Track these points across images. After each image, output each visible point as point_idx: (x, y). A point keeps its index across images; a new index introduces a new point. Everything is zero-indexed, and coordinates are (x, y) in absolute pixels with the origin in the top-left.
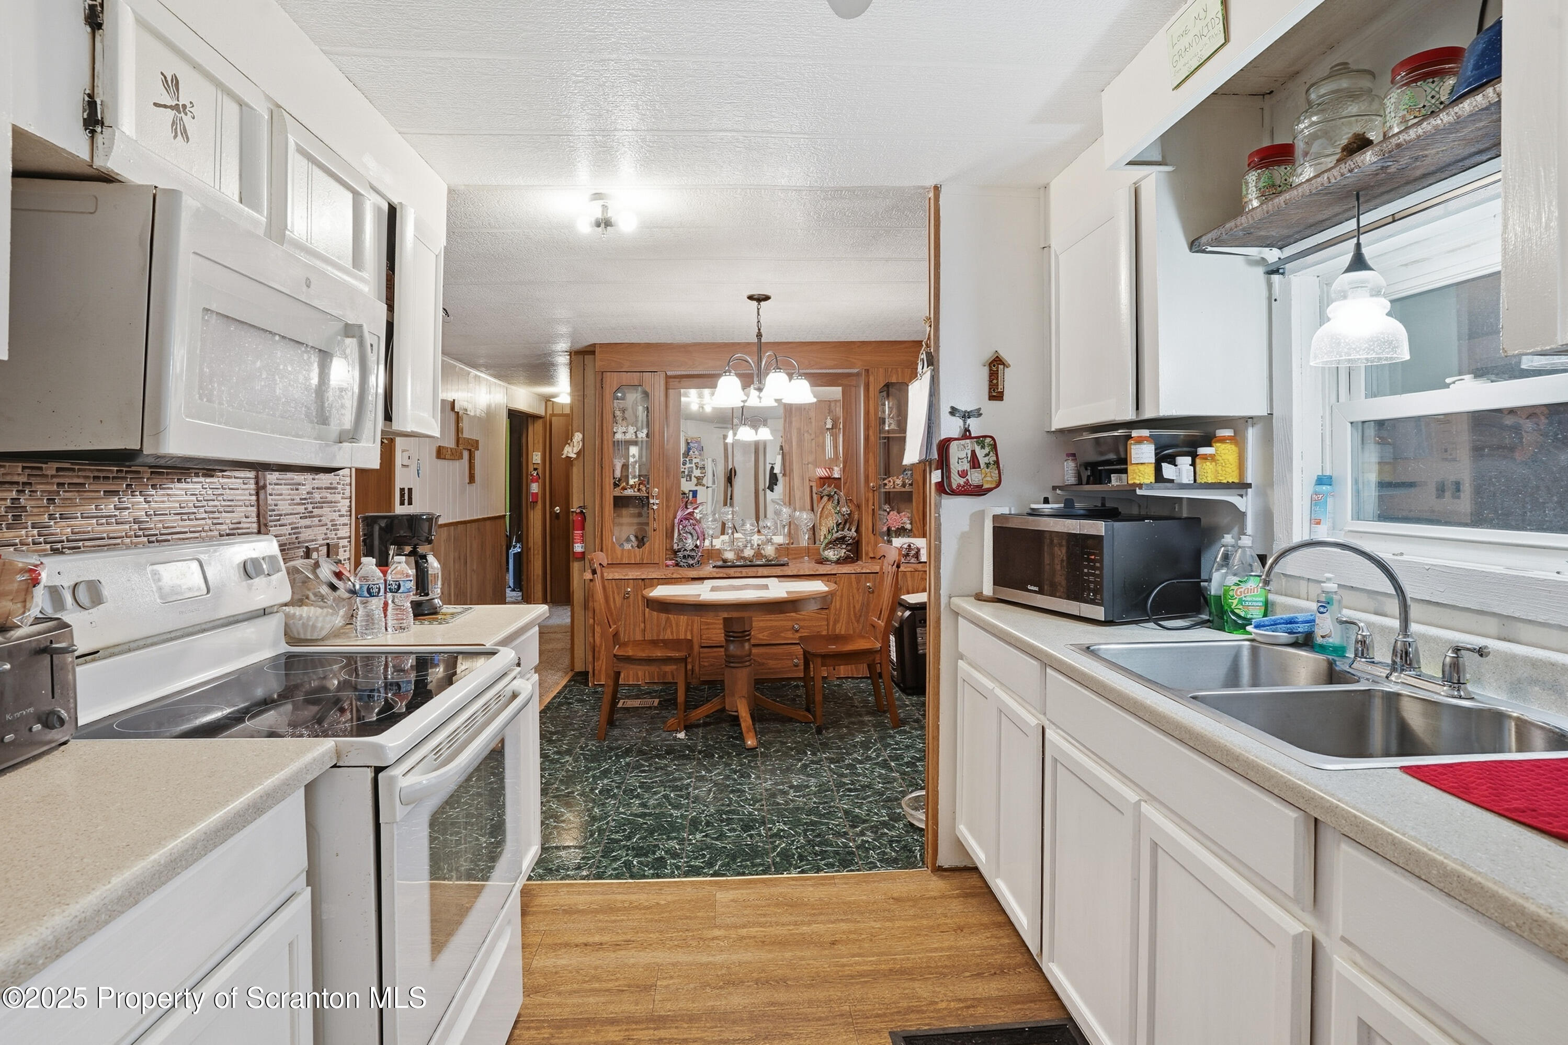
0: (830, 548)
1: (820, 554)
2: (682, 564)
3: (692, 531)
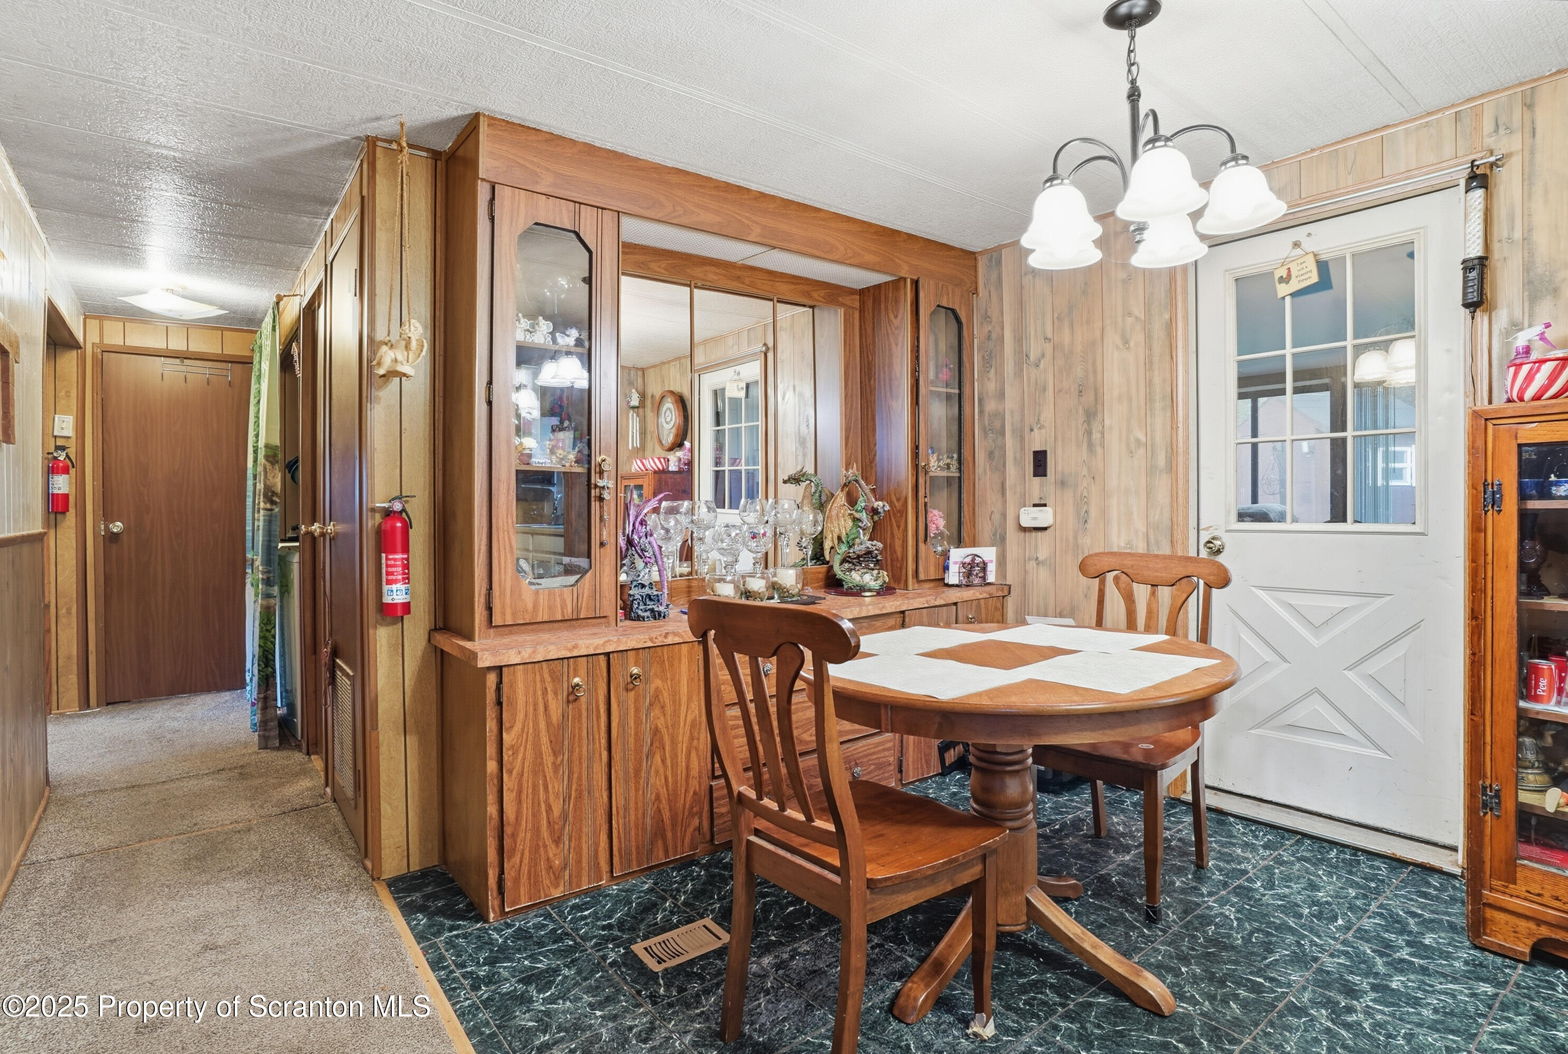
2: (639, 613)
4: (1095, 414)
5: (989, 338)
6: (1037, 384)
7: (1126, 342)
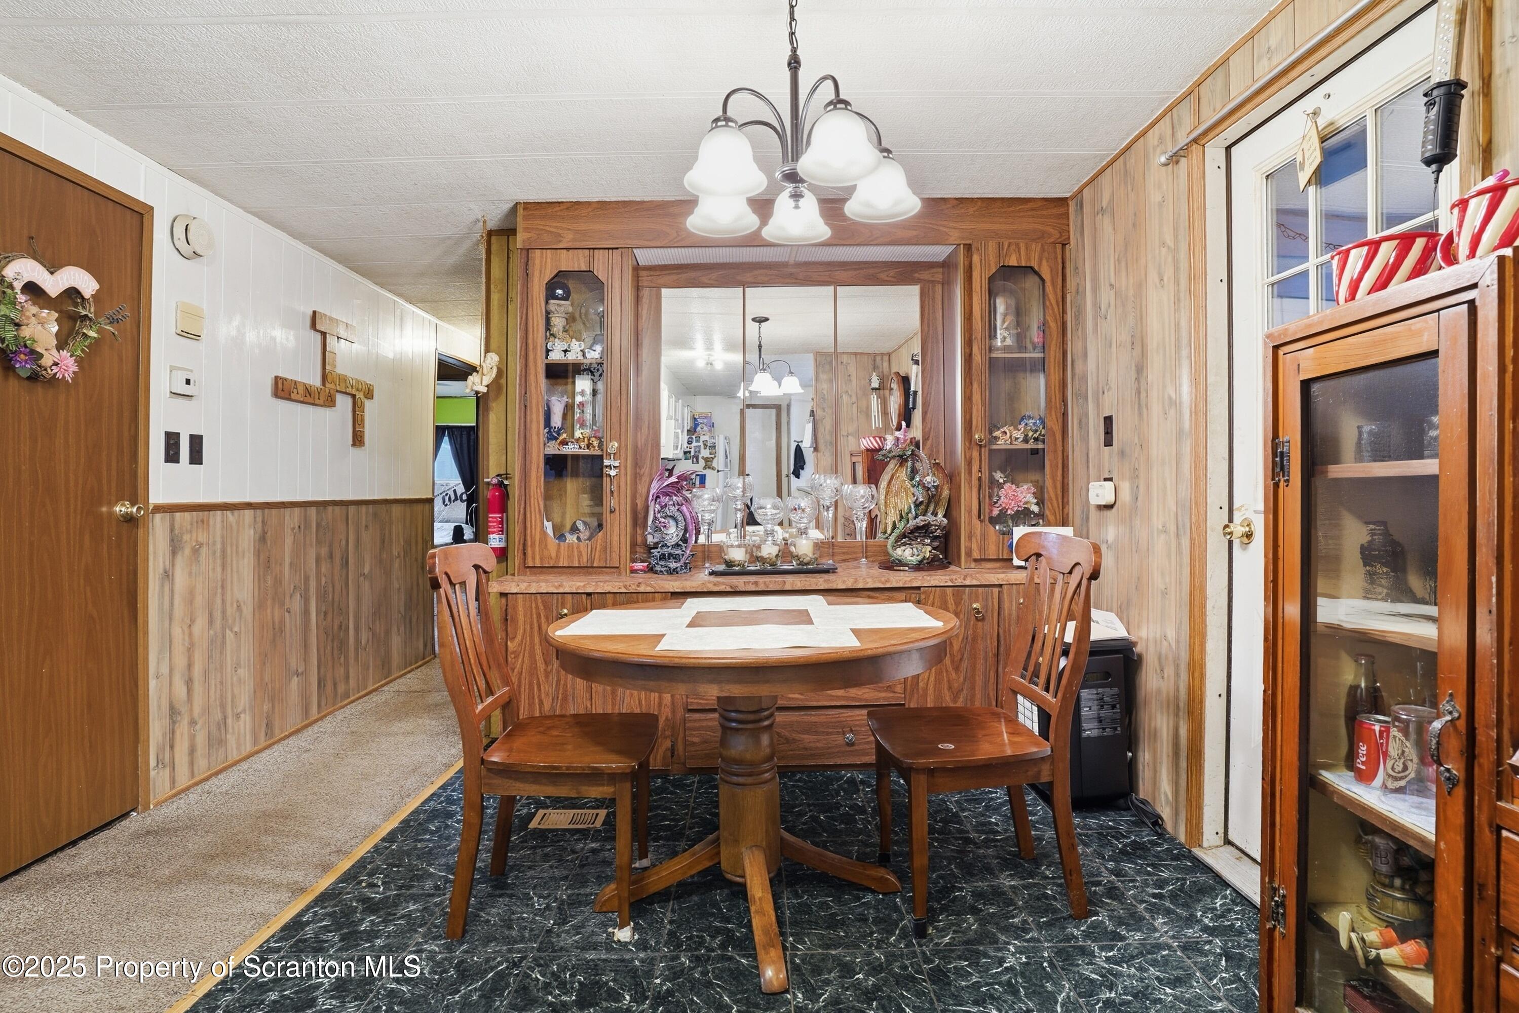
0: (904, 544)
1: (888, 554)
2: (658, 568)
3: (677, 514)
4: (1142, 370)
5: (1078, 291)
6: (1106, 339)
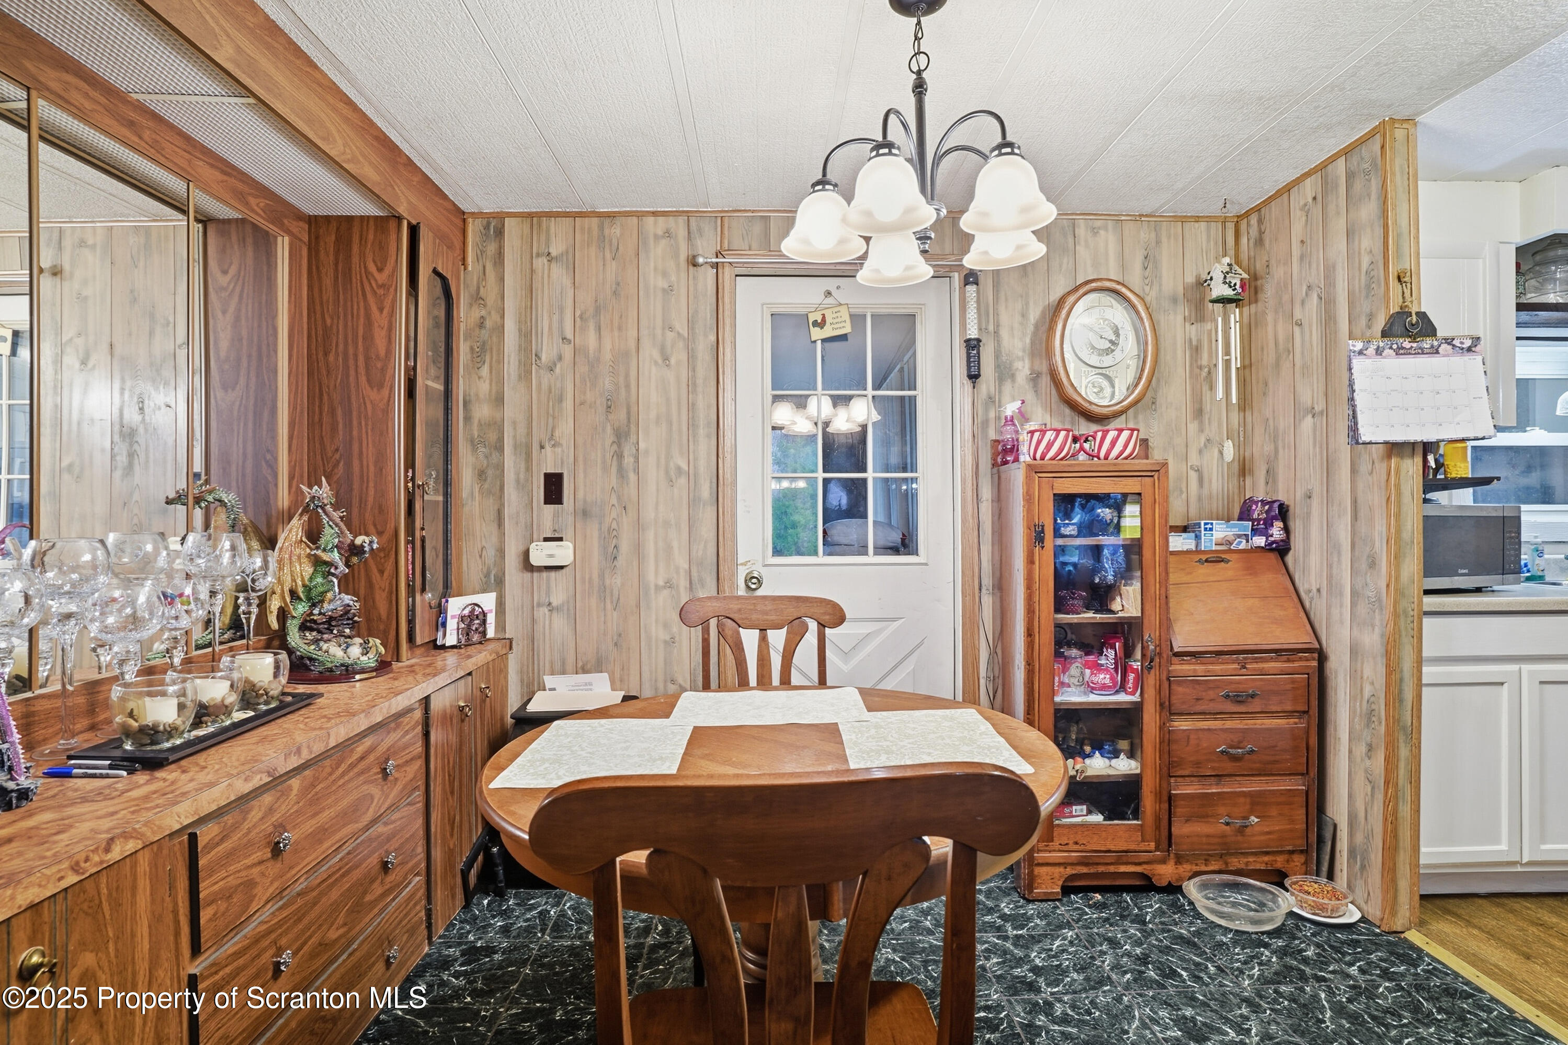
4: (628, 434)
5: (481, 325)
6: (550, 392)
7: (666, 359)
